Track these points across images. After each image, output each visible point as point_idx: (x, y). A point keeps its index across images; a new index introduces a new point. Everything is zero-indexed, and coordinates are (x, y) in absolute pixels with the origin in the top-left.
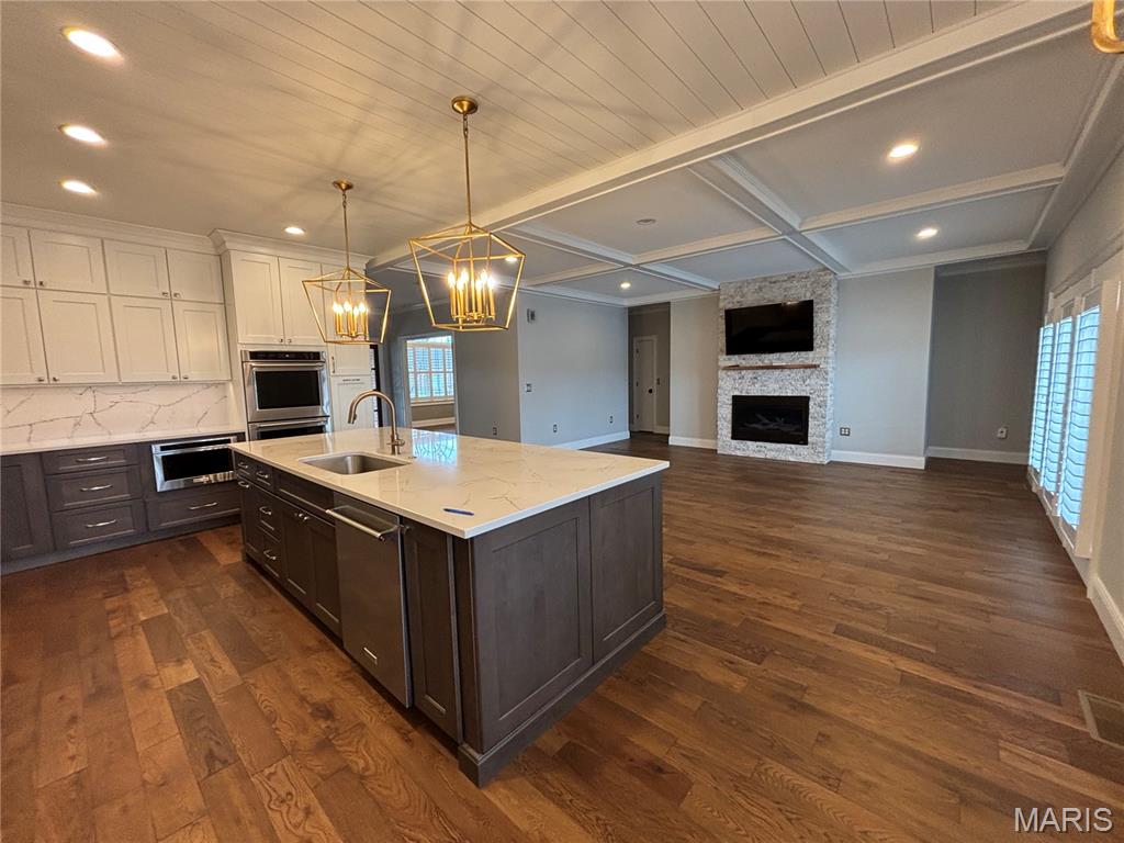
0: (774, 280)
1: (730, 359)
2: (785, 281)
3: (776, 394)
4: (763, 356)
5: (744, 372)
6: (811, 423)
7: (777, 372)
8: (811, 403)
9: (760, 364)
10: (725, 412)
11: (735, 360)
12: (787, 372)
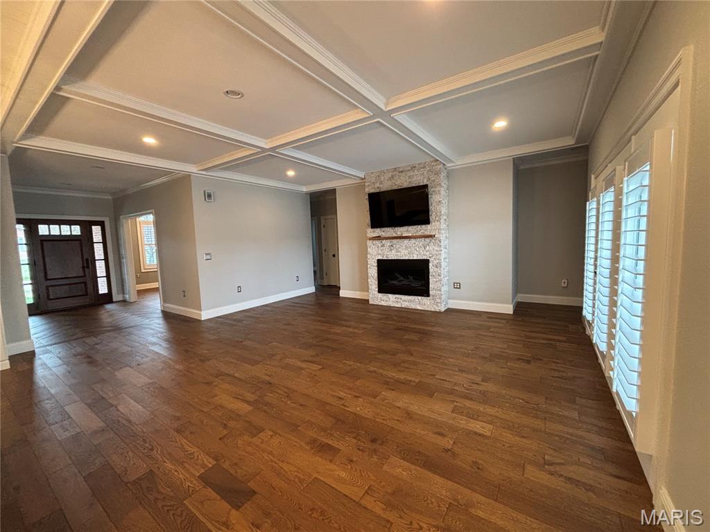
0: (401, 170)
1: (374, 232)
2: (408, 170)
3: (406, 258)
4: (396, 229)
5: (384, 242)
6: (432, 280)
7: (406, 241)
8: (431, 265)
9: (395, 235)
10: (373, 272)
11: (378, 232)
12: (413, 241)
